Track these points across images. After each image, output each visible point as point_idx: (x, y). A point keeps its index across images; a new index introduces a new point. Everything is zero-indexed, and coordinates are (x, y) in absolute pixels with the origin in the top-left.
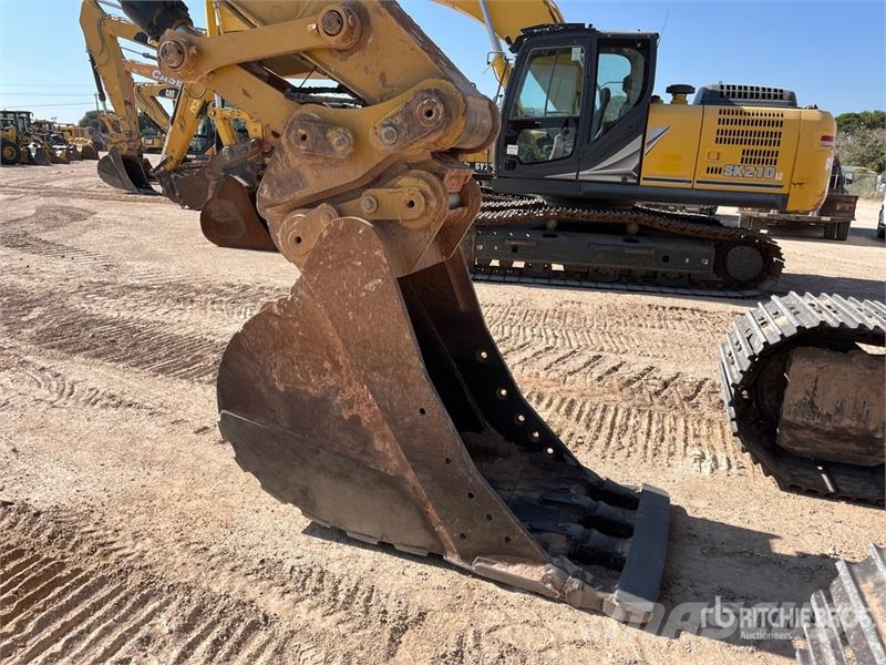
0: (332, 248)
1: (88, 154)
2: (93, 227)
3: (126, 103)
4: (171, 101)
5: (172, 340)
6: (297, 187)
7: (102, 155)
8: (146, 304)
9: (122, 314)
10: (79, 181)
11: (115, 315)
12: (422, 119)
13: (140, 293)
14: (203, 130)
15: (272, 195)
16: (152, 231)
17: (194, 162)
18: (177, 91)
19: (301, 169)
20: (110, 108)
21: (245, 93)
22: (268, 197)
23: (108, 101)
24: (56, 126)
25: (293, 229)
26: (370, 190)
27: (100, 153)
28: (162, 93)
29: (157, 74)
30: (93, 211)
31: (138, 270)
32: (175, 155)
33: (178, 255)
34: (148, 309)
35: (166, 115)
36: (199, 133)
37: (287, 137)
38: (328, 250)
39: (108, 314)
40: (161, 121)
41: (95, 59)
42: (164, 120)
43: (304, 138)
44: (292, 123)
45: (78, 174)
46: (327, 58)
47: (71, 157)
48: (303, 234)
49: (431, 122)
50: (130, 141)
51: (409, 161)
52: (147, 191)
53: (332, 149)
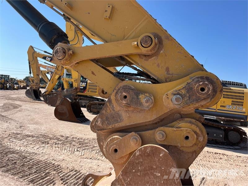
0: (141, 162)
1: (24, 88)
2: (20, 111)
3: (37, 75)
4: (50, 75)
5: (39, 162)
6: (117, 121)
7: (28, 88)
8: (31, 144)
9: (22, 148)
10: (20, 95)
11: (19, 149)
12: (198, 92)
13: (30, 138)
14: (58, 83)
15: (102, 124)
16: (38, 114)
17: (54, 92)
18: (52, 72)
19: (120, 112)
20: (32, 75)
21: (93, 73)
22: (100, 125)
23: (32, 74)
24: (16, 80)
25: (113, 145)
26: (162, 128)
27: (27, 88)
28: (48, 73)
29: (47, 68)
30: (21, 105)
31: (31, 129)
32: (49, 90)
33: (45, 123)
34: (32, 146)
35: (48, 78)
36: (57, 84)
37: (116, 96)
38: (138, 163)
39: (16, 148)
40: (46, 80)
41: (30, 63)
42: (47, 80)
43: (125, 97)
44: (119, 89)
45: (20, 93)
46: (137, 59)
47: (19, 88)
48: (119, 148)
49: (204, 94)
50: (36, 85)
51: (182, 113)
52: (39, 100)
53: (141, 104)
